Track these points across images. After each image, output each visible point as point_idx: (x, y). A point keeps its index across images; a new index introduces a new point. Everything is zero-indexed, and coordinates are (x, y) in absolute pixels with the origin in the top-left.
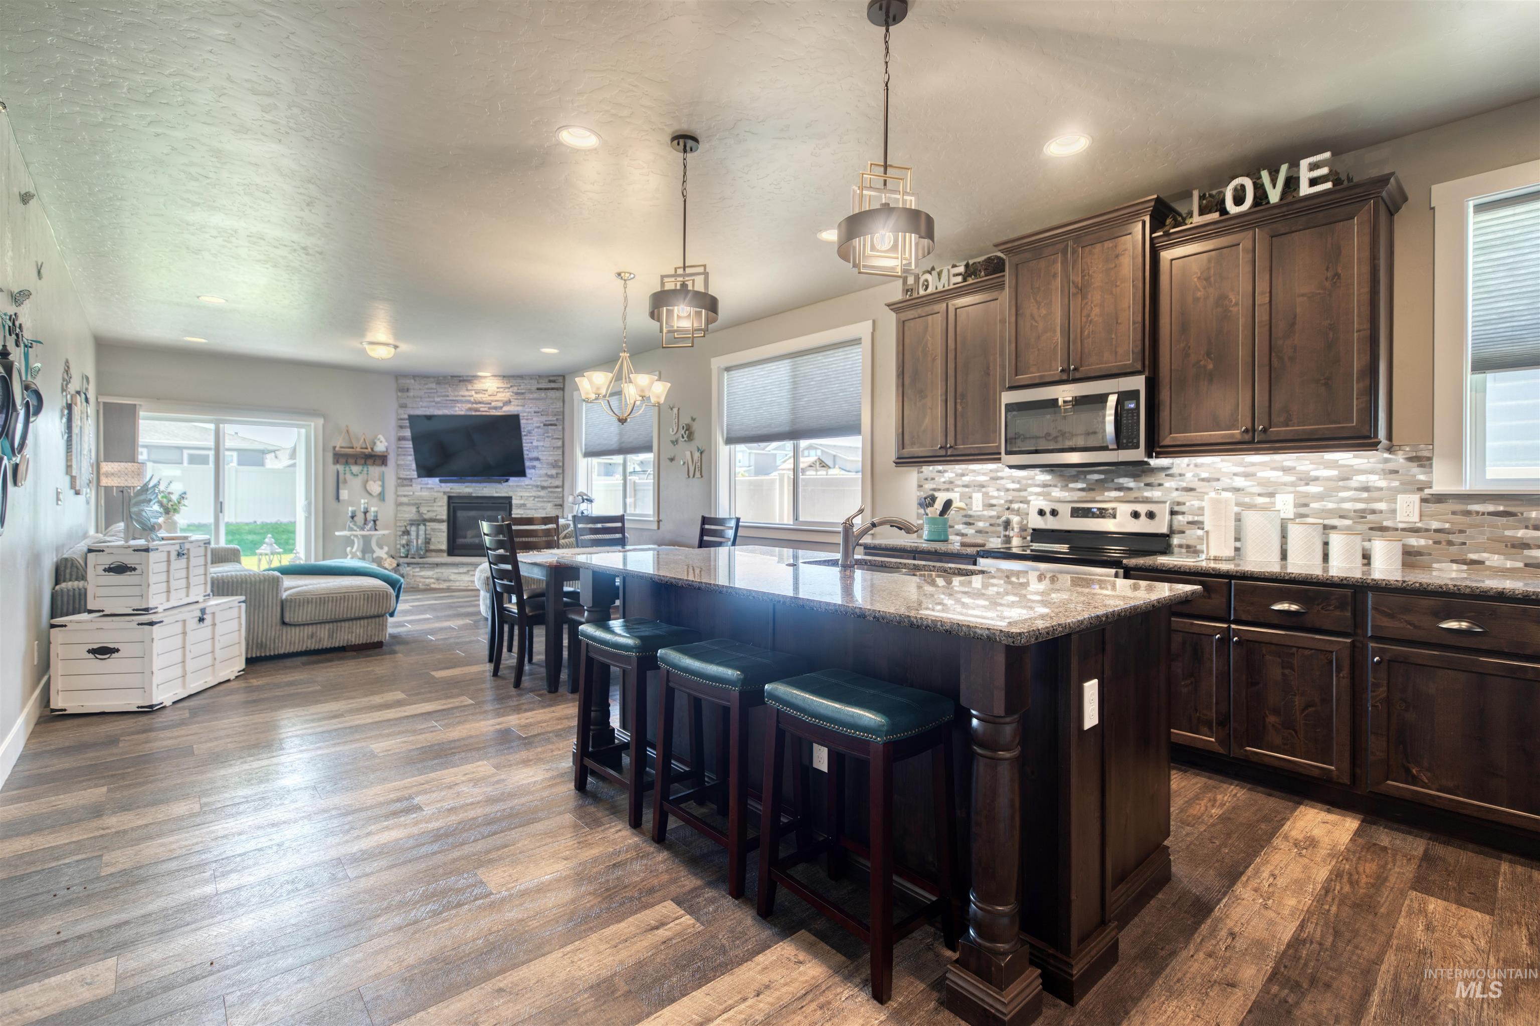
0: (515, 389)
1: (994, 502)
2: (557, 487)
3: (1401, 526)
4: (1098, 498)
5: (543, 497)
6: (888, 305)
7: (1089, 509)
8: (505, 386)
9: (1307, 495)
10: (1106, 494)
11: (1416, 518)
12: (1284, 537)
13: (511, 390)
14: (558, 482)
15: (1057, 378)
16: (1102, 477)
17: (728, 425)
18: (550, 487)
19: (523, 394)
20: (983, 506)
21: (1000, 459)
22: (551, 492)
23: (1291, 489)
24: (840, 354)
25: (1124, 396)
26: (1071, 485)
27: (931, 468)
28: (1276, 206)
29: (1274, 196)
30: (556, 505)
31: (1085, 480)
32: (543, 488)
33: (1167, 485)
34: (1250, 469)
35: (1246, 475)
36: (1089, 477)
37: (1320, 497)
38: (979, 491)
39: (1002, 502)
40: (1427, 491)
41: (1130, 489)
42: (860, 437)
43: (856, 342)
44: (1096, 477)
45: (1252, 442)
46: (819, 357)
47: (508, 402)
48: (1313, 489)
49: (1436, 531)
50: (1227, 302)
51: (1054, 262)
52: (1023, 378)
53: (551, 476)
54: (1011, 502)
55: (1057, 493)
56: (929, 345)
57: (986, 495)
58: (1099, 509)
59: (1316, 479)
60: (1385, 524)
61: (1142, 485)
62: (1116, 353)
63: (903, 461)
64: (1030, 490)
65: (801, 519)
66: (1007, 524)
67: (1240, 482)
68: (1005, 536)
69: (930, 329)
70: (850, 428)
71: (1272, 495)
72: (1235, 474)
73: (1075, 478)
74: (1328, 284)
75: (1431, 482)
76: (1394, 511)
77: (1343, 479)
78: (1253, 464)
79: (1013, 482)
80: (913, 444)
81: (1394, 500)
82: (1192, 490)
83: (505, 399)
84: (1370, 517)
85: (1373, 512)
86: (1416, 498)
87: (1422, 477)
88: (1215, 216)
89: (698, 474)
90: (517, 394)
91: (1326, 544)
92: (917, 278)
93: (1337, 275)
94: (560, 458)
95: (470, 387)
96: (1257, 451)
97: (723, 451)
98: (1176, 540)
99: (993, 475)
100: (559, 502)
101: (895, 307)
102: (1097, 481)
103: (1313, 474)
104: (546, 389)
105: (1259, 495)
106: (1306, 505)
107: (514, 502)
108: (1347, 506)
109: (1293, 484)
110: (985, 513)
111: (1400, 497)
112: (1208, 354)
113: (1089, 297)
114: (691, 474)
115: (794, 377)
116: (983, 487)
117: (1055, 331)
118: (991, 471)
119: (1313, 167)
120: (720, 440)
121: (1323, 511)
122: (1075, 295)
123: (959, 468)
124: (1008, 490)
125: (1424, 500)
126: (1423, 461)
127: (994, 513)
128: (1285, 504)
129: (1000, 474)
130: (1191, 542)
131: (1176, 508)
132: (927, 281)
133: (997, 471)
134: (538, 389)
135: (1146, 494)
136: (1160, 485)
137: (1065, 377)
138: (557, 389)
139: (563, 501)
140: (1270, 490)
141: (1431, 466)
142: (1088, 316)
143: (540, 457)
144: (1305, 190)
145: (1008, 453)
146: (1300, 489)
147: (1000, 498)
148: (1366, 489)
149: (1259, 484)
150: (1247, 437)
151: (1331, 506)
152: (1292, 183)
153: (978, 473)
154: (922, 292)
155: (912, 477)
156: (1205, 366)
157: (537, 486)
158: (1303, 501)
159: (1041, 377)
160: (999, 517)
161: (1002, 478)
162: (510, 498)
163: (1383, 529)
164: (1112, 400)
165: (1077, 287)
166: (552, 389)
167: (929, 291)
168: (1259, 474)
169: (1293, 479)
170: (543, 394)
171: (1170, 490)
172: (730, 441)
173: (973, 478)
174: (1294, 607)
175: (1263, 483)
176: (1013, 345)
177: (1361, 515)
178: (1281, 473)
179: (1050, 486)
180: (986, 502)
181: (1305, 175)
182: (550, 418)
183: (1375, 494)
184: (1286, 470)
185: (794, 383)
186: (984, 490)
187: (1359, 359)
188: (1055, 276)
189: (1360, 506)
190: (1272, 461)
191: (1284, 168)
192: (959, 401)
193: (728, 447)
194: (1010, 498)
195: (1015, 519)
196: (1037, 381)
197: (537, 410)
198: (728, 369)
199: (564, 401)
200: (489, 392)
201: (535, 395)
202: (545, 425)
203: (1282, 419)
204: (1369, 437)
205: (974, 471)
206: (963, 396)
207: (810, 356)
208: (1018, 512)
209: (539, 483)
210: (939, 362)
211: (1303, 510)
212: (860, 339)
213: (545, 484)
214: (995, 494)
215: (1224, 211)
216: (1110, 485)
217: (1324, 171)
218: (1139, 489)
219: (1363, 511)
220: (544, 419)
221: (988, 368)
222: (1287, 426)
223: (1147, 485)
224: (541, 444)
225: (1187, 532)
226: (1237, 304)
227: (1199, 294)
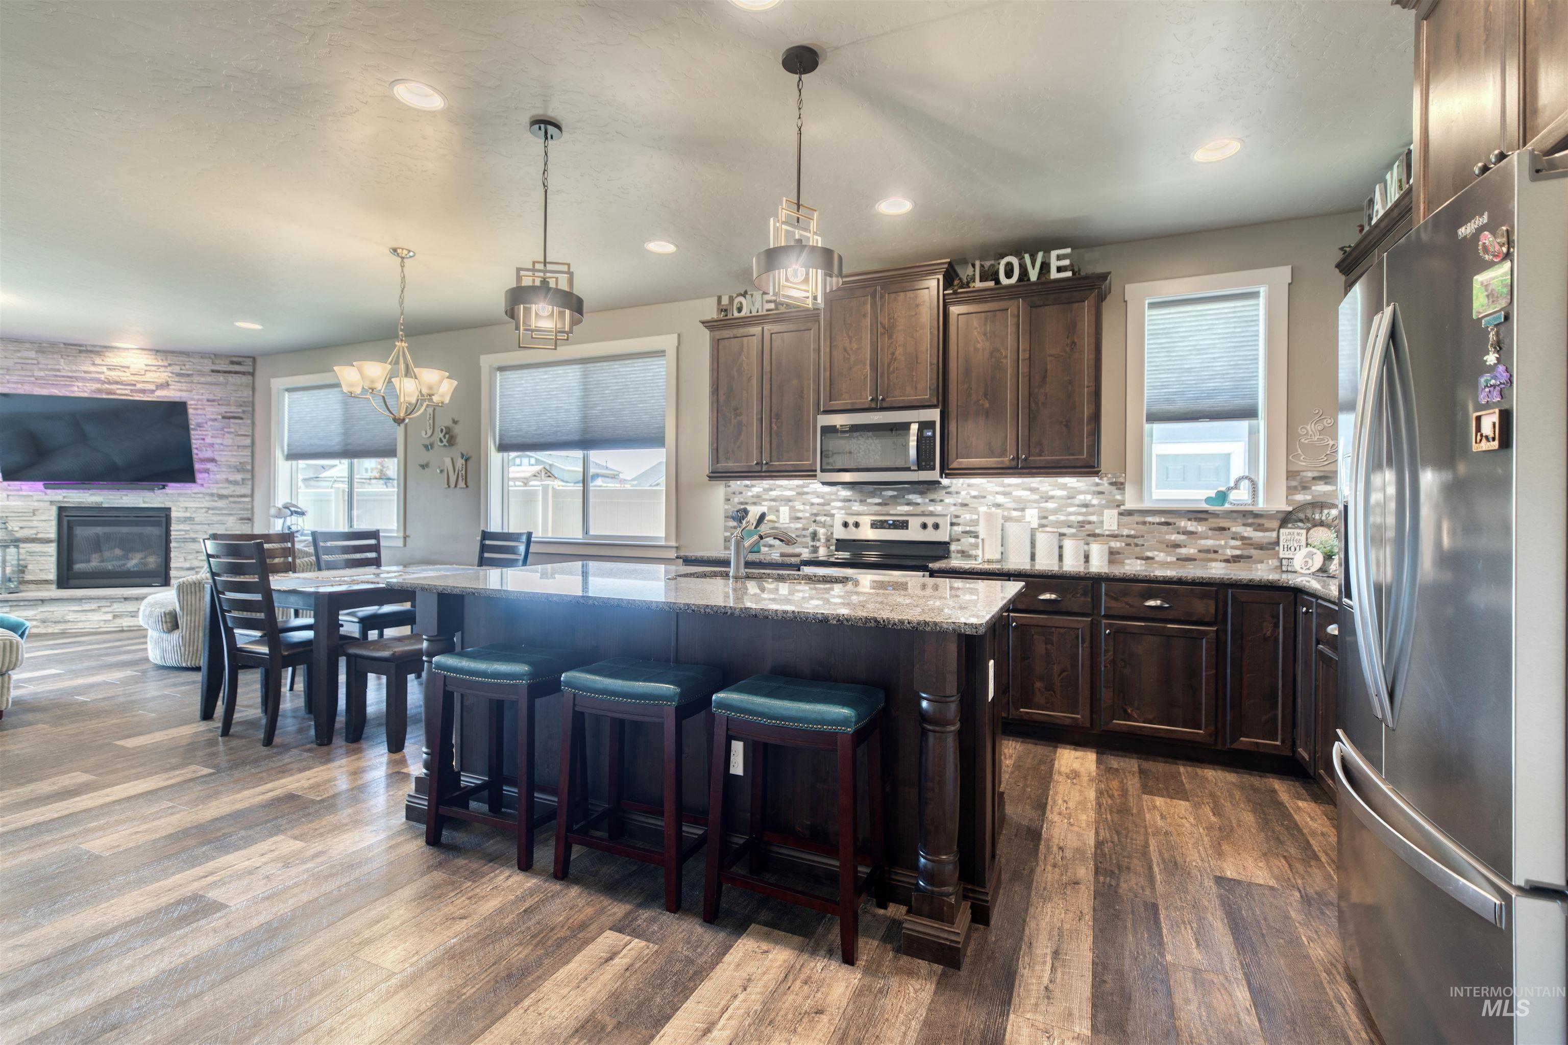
0: (177, 369)
1: (800, 515)
2: (244, 496)
3: (1107, 533)
4: (892, 512)
5: (221, 509)
6: (703, 323)
7: (886, 521)
8: (160, 363)
9: (1046, 510)
10: (899, 508)
11: (1115, 527)
12: (1033, 544)
13: (169, 369)
14: (246, 490)
15: (867, 406)
16: (895, 493)
17: (500, 430)
18: (231, 496)
19: (188, 375)
20: (791, 518)
21: (815, 476)
22: (234, 502)
23: (1036, 505)
24: (639, 364)
25: (925, 425)
26: (869, 501)
27: (739, 482)
28: (1034, 284)
29: (1033, 275)
30: (241, 519)
31: (880, 496)
32: (221, 497)
33: (947, 501)
34: (1008, 489)
35: (1005, 494)
36: (884, 493)
37: (1055, 512)
38: (786, 505)
39: (808, 515)
40: (1122, 507)
41: (918, 504)
42: (664, 450)
43: (661, 353)
44: (890, 493)
45: (1016, 468)
46: (616, 366)
47: (166, 385)
48: (1051, 505)
49: (1128, 536)
50: (998, 355)
51: (865, 303)
52: (837, 404)
53: (235, 483)
54: (816, 515)
55: (856, 507)
56: (745, 365)
57: (792, 509)
58: (894, 521)
59: (1052, 497)
60: (1097, 531)
61: (927, 500)
62: (916, 388)
63: (717, 475)
64: (833, 504)
65: (592, 533)
66: (814, 536)
67: (1000, 499)
68: (813, 546)
69: (745, 350)
70: (655, 440)
71: (1023, 510)
72: (997, 493)
73: (873, 494)
74: (1068, 349)
75: (1124, 501)
76: (1102, 522)
77: (1069, 498)
78: (1009, 485)
79: (818, 497)
80: (727, 459)
81: (1102, 514)
82: (966, 505)
83: (160, 381)
84: (1087, 527)
85: (1090, 523)
86: (1115, 512)
87: (1118, 497)
88: (991, 284)
89: (461, 484)
90: (179, 375)
91: (1061, 547)
92: (731, 299)
93: (1074, 343)
94: (249, 460)
95: (98, 361)
96: (1020, 475)
97: (495, 458)
98: (953, 547)
99: (799, 490)
100: (247, 514)
101: (710, 325)
102: (891, 497)
103: (1051, 493)
104: (225, 372)
105: (1014, 510)
106: (1046, 518)
107: (174, 514)
108: (1072, 518)
109: (1036, 501)
110: (792, 525)
111: (1105, 511)
112: (985, 395)
113: (894, 337)
114: (452, 484)
115: (585, 383)
116: (790, 501)
117: (865, 365)
118: (797, 486)
119: (1059, 258)
120: (492, 448)
121: (1057, 522)
122: (882, 334)
123: (766, 483)
124: (812, 504)
125: (1121, 514)
126: (1119, 486)
127: (800, 526)
128: (1032, 516)
129: (805, 490)
130: (965, 549)
131: (954, 520)
132: (741, 303)
133: (802, 486)
134: (213, 371)
135: (931, 508)
136: (941, 501)
137: (873, 405)
138: (244, 373)
139: (253, 513)
140: (1022, 506)
141: (1124, 489)
142: (893, 354)
143: (217, 458)
144: (1054, 275)
145: (822, 471)
146: (1043, 505)
147: (805, 512)
148: (1086, 506)
149: (1014, 501)
150: (1014, 464)
151: (1062, 518)
152: (1045, 267)
153: (786, 489)
154: (736, 314)
155: (719, 491)
156: (983, 405)
157: (212, 495)
158: (1044, 514)
159: (853, 404)
160: (804, 529)
161: (807, 493)
162: (169, 509)
163: (1095, 535)
164: (914, 428)
165: (884, 328)
166: (236, 373)
167: (743, 314)
168: (1015, 493)
169: (1036, 497)
170: (221, 378)
171: (949, 505)
172: (503, 447)
173: (780, 493)
174: (1053, 596)
175: (1018, 500)
176: (828, 373)
177: (1082, 524)
178: (1029, 493)
179: (850, 501)
180: (793, 515)
181: (1054, 264)
182: (233, 409)
183: (1091, 510)
184: (1033, 490)
185: (585, 390)
186: (790, 504)
187: (1088, 408)
188: (865, 315)
189: (1080, 518)
190: (1023, 483)
191: (1040, 256)
192: (774, 420)
193: (500, 455)
194: (815, 511)
195: (822, 531)
196: (849, 407)
197: (211, 397)
198: (501, 369)
199: (253, 389)
200: (132, 370)
201: (209, 379)
202: (224, 417)
203: (1037, 451)
204: (1094, 467)
205: (782, 486)
206: (778, 416)
207: (605, 364)
208: (824, 525)
209: (215, 491)
210: (755, 381)
211: (1044, 522)
212: (664, 351)
213: (225, 492)
214: (801, 507)
215: (998, 282)
216: (902, 500)
217: (1066, 262)
218: (925, 504)
219: (1083, 522)
220: (223, 409)
221: (802, 392)
222: (1041, 456)
223: (932, 501)
224: (219, 441)
225: (962, 540)
226: (1006, 357)
227: (979, 346)
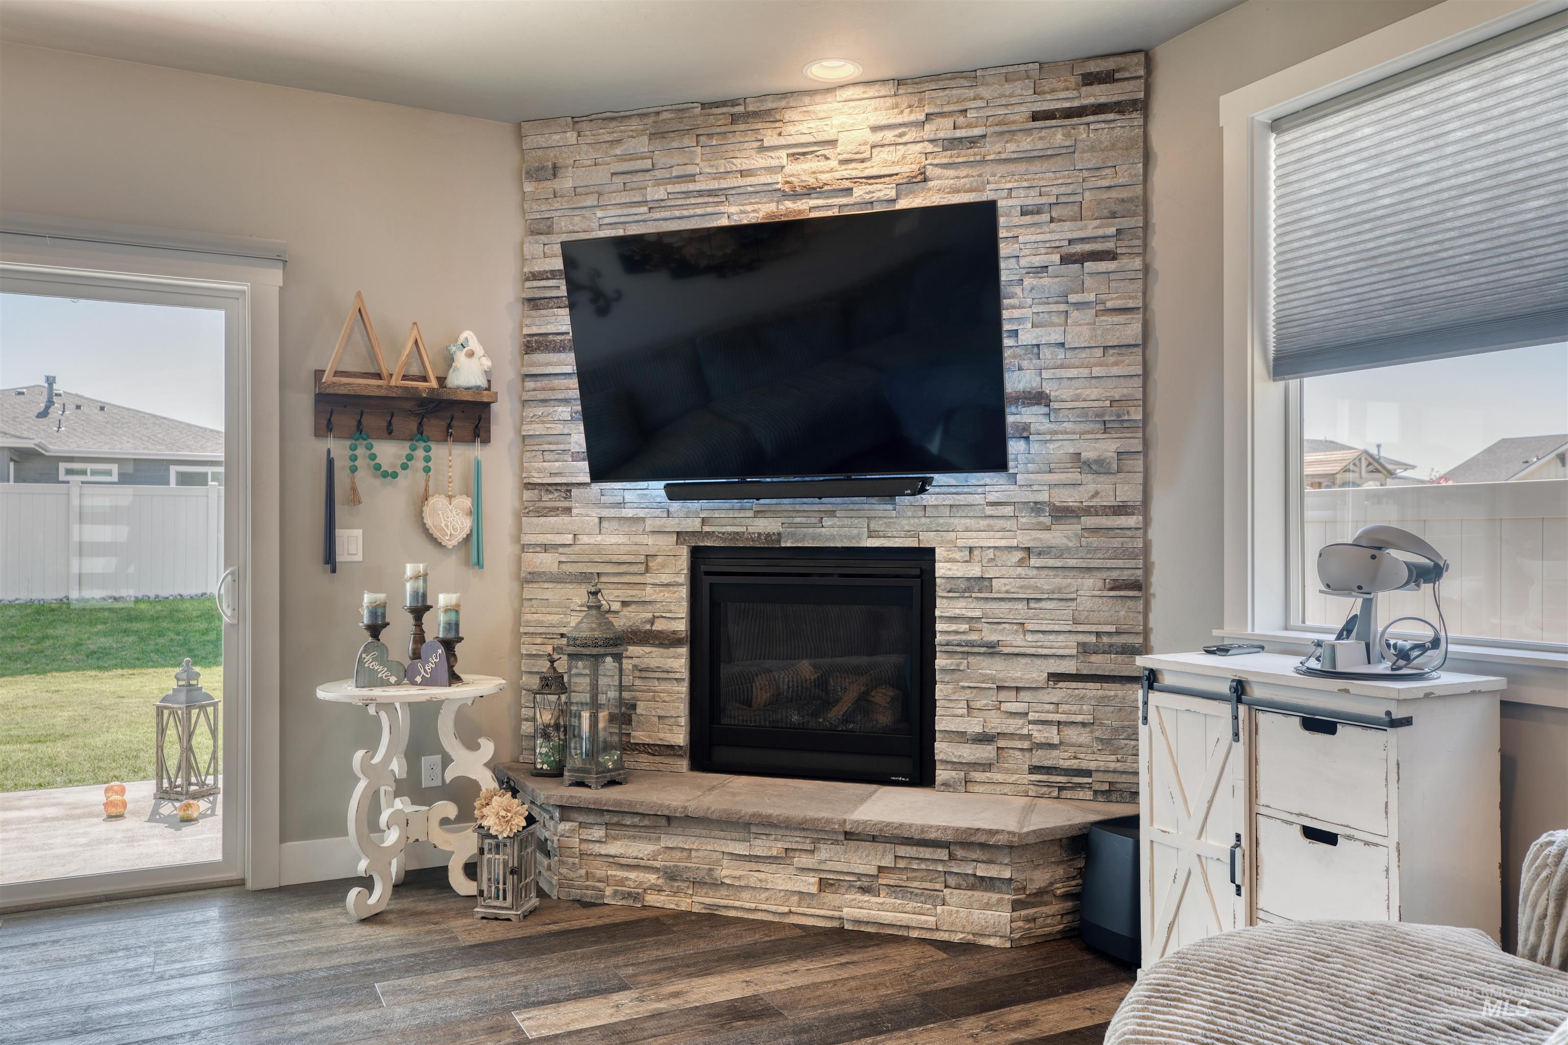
0: (943, 128)
2: (1121, 510)
5: (1061, 552)
8: (907, 117)
13: (929, 130)
14: (1129, 492)
18: (1089, 511)
19: (973, 141)
22: (1095, 530)
30: (1116, 586)
32: (1061, 514)
47: (920, 178)
53: (1096, 467)
83: (906, 169)
90: (951, 144)
94: (1133, 389)
95: (770, 139)
100: (1129, 570)
104: (1069, 114)
107: (942, 569)
134: (1036, 117)
138: (1119, 107)
139: (1147, 569)
143: (1047, 388)
157: (1037, 508)
162: (928, 554)
166: (1099, 109)
170: (1058, 137)
182: (1090, 228)
197: (1032, 200)
199: (1147, 157)
200: (845, 148)
201: (1026, 143)
202: (1066, 260)
209: (1044, 497)
213: (1069, 498)
220: (1067, 231)
224: (1056, 336)
